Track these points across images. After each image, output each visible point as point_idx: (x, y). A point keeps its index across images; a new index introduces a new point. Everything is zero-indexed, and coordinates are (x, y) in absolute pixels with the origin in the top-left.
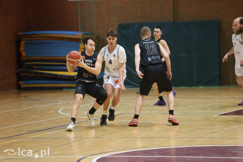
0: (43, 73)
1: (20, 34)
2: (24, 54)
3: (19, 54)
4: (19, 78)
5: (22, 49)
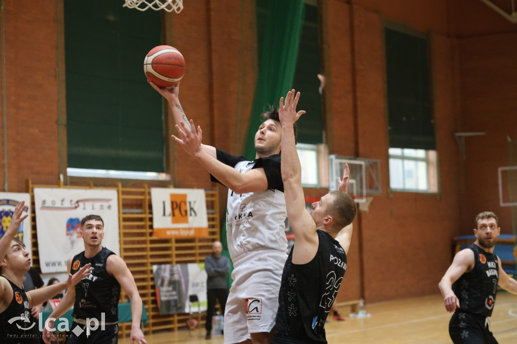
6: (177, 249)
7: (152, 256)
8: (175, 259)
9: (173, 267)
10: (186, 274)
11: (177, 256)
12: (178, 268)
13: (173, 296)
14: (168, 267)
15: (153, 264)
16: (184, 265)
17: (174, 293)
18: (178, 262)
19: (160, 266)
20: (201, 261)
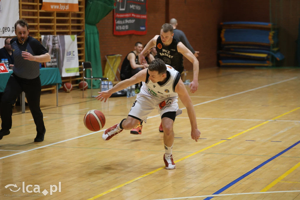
0: (239, 55)
1: (222, 24)
2: (223, 39)
3: (219, 39)
4: (219, 58)
5: (222, 35)
6: (58, 21)
7: (41, 27)
8: (56, 30)
9: (55, 37)
10: (63, 44)
11: (58, 27)
12: (58, 37)
13: (54, 62)
14: (51, 36)
15: (42, 33)
16: (62, 36)
17: (55, 60)
18: (58, 33)
19: (46, 36)
20: (73, 33)
